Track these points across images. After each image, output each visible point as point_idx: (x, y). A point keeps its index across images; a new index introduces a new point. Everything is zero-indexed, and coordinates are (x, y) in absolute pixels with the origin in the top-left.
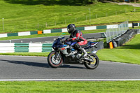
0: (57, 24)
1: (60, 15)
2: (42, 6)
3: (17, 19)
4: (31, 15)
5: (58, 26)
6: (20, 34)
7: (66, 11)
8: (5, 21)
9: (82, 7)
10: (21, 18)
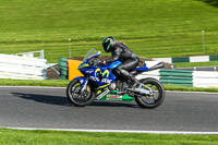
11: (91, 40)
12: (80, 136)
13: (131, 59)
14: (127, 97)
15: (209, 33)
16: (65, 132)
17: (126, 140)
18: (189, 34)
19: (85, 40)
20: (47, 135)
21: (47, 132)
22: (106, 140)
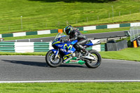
0: (78, 22)
1: (82, 13)
2: (62, 3)
3: (36, 17)
5: (80, 24)
7: (88, 8)
8: (23, 19)
9: (105, 4)
10: (41, 16)
13: (83, 39)
14: (81, 61)
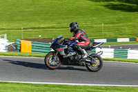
4: (131, 21)
6: (119, 40)
11: (35, 28)
12: (26, 86)
15: (106, 25)
16: (18, 83)
17: (55, 89)
18: (95, 25)
19: (32, 28)
20: (7, 85)
21: (7, 83)
22: (42, 88)
